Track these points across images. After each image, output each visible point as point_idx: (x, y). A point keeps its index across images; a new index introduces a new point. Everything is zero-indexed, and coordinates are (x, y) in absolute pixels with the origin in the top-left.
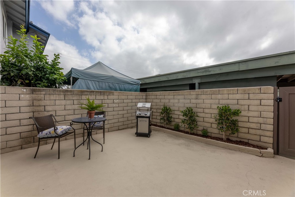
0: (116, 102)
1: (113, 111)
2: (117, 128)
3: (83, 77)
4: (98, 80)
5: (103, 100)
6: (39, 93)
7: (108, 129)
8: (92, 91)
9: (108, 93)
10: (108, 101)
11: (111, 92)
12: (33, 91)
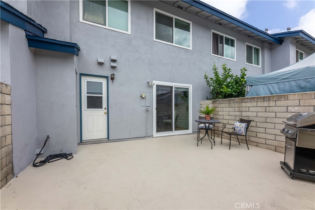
0: (293, 110)
3: (257, 83)
4: (277, 81)
5: (267, 108)
6: (216, 103)
7: (275, 147)
8: (252, 98)
9: (275, 99)
10: (276, 109)
11: (282, 95)
12: (214, 102)
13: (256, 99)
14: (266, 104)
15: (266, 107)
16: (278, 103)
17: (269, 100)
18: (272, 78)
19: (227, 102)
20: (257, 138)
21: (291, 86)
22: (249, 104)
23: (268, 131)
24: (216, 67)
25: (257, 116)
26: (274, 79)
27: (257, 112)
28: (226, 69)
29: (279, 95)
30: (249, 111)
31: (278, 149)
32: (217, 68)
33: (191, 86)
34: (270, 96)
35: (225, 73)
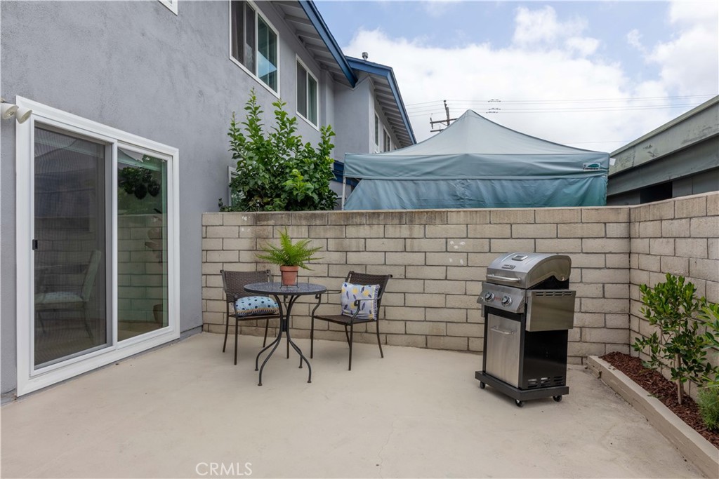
0: (456, 247)
1: (446, 279)
2: (462, 343)
3: (370, 173)
4: (413, 175)
5: (408, 241)
6: (265, 223)
7: (424, 337)
8: (374, 213)
9: (424, 218)
10: (425, 245)
11: (436, 212)
12: (257, 220)
13: (382, 217)
14: (404, 231)
15: (405, 238)
16: (431, 230)
17: (412, 222)
18: (403, 166)
19: (304, 222)
20: (387, 322)
21: (439, 192)
22: (364, 231)
23: (411, 300)
24: (257, 105)
25: (385, 264)
26: (407, 171)
27: (385, 252)
28: (285, 119)
29: (432, 212)
30: (365, 251)
31: (431, 341)
32: (260, 110)
33: (175, 152)
34: (412, 212)
35: (282, 129)
